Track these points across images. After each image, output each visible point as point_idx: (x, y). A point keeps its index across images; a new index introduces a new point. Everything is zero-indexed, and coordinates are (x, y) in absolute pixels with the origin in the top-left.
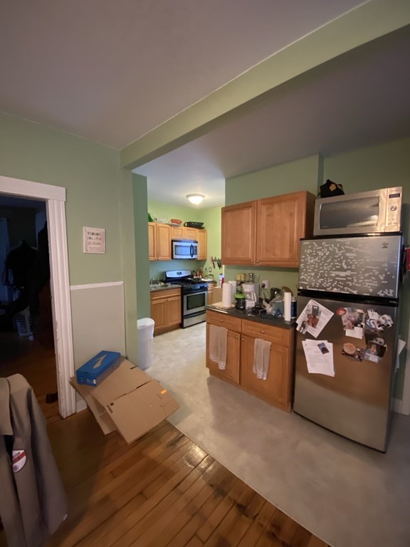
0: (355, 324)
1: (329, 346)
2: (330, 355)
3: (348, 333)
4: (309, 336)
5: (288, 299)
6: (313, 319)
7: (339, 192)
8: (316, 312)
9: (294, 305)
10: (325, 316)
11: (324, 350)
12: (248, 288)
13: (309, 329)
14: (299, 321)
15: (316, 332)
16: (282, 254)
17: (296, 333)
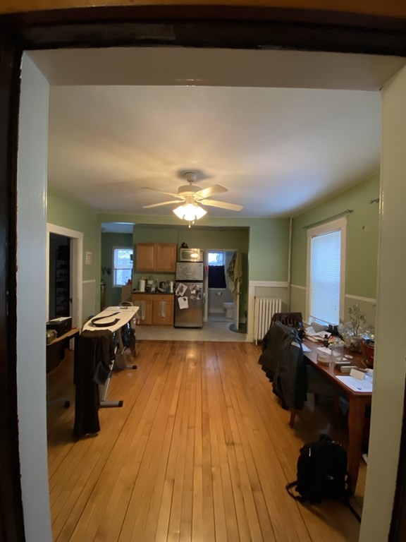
0: (194, 289)
1: (186, 298)
2: (187, 301)
3: (192, 292)
4: (180, 296)
5: (172, 284)
6: (181, 290)
7: (187, 247)
8: (182, 287)
9: (174, 287)
10: (185, 288)
11: (185, 300)
12: (150, 282)
13: (180, 294)
14: (176, 292)
15: (182, 294)
16: (168, 267)
17: (175, 296)
